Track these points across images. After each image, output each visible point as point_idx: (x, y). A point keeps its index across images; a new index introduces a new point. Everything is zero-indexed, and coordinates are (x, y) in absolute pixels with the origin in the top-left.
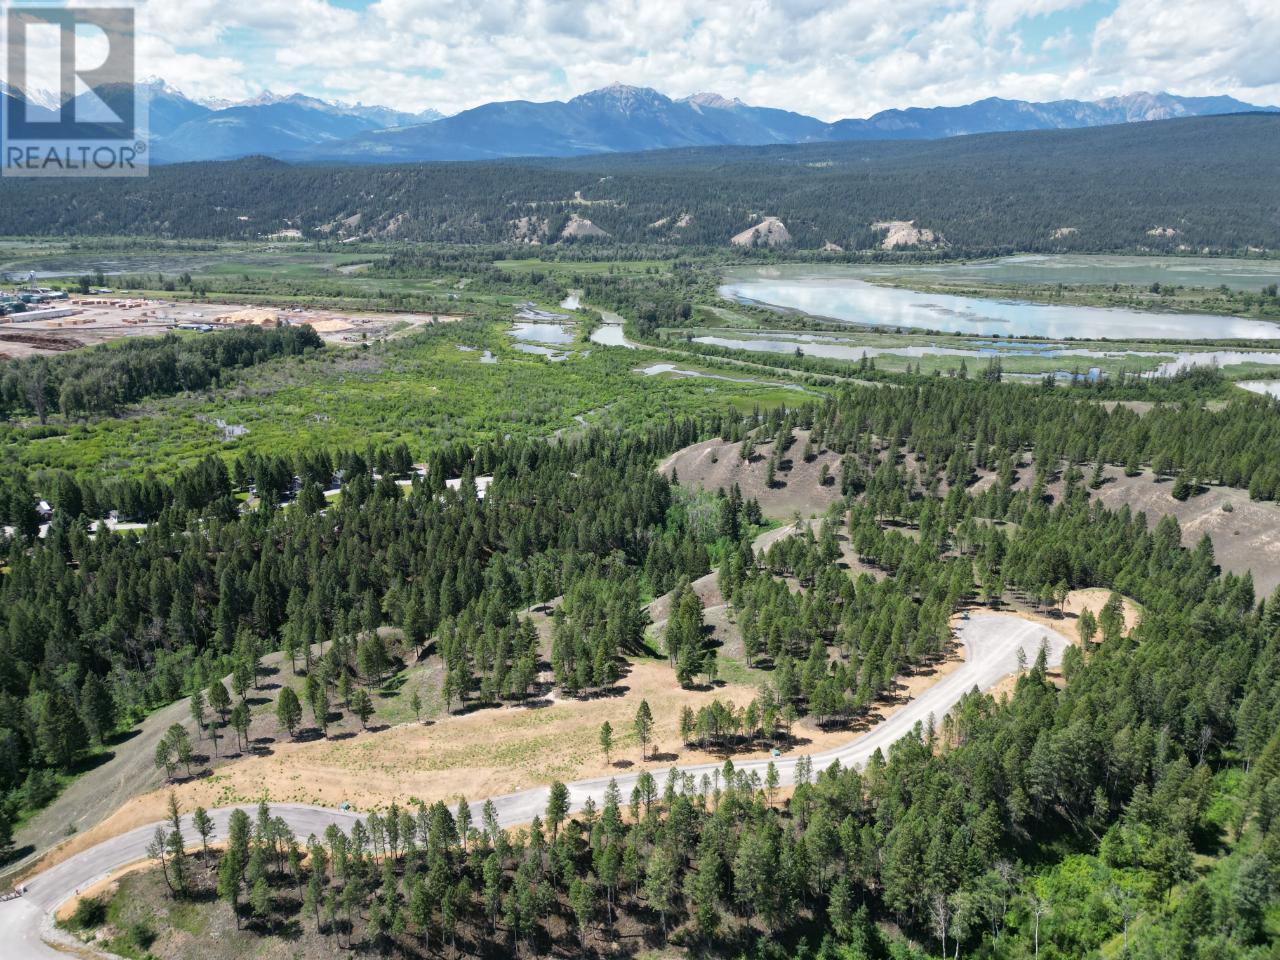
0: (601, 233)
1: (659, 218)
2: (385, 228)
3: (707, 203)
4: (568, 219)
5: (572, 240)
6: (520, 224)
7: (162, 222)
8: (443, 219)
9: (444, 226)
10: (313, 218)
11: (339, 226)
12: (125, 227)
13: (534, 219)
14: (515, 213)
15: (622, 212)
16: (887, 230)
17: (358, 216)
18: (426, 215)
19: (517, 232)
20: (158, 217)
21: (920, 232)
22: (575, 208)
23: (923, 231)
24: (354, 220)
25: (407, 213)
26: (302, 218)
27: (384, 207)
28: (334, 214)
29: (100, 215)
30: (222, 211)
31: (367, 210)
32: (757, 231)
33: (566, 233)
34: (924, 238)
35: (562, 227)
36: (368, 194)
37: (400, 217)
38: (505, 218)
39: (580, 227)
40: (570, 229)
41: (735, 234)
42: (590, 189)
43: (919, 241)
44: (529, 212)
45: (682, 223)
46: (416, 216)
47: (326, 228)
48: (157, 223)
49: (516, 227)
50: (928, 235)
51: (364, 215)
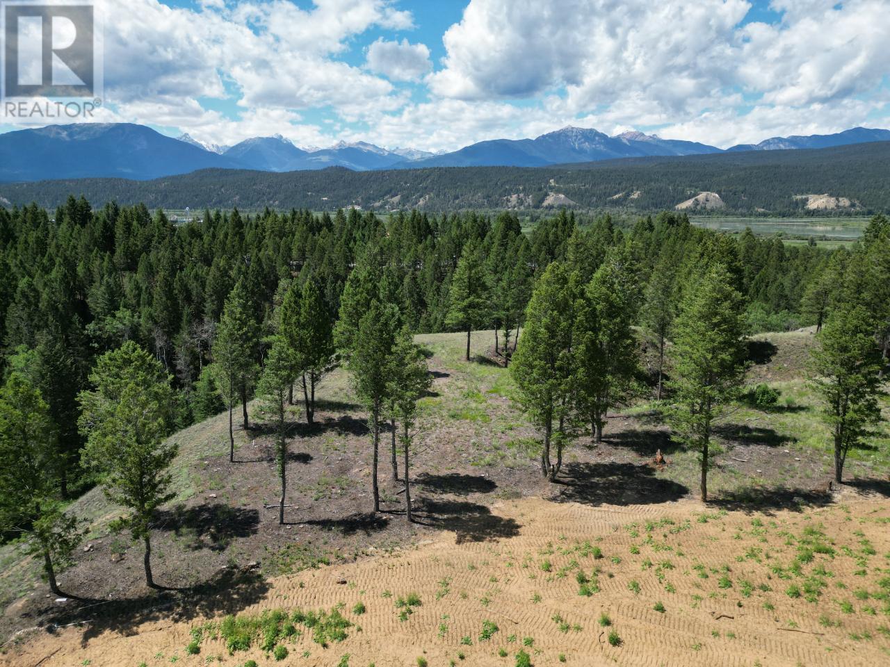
0: (572, 203)
1: (616, 194)
2: (417, 203)
3: (653, 183)
4: (546, 195)
5: (551, 207)
6: (511, 199)
7: (274, 202)
8: (457, 198)
9: (457, 201)
10: (369, 198)
11: (387, 203)
12: (251, 205)
13: (522, 195)
14: (508, 192)
15: (586, 190)
16: (807, 200)
17: (399, 196)
18: (445, 195)
19: (509, 204)
20: (271, 198)
21: (837, 199)
22: (552, 188)
23: (840, 199)
24: (396, 199)
25: (432, 194)
26: (362, 198)
27: (417, 190)
28: (383, 196)
29: (237, 197)
30: (311, 195)
31: (405, 192)
32: (696, 200)
33: (545, 204)
34: (841, 204)
35: (543, 200)
36: (406, 183)
37: (427, 197)
38: (501, 196)
39: (556, 199)
40: (549, 200)
41: (677, 204)
42: (561, 177)
43: (837, 206)
44: (517, 192)
45: (635, 196)
46: (438, 196)
47: (377, 204)
48: (271, 202)
49: (508, 201)
50: (845, 202)
51: (402, 196)
